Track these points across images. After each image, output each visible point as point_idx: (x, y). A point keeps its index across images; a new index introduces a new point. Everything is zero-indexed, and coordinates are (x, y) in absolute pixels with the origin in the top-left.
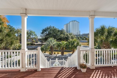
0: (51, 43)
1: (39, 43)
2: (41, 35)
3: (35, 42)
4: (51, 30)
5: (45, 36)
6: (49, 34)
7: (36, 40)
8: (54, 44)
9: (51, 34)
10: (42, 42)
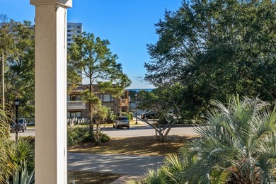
0: (236, 143)
1: (141, 128)
2: (153, 62)
3: (109, 121)
4: (228, 21)
5: (187, 70)
6: (219, 55)
7: (114, 104)
8: (263, 149)
9: (229, 53)
10: (163, 123)
